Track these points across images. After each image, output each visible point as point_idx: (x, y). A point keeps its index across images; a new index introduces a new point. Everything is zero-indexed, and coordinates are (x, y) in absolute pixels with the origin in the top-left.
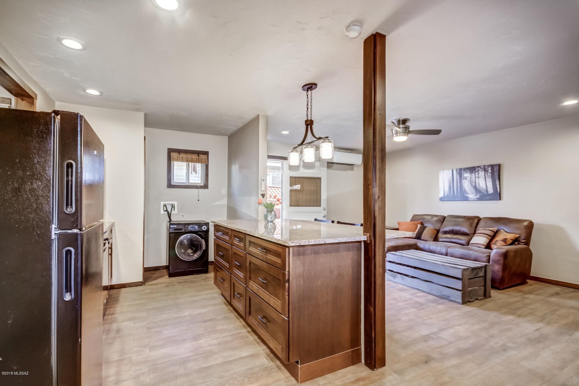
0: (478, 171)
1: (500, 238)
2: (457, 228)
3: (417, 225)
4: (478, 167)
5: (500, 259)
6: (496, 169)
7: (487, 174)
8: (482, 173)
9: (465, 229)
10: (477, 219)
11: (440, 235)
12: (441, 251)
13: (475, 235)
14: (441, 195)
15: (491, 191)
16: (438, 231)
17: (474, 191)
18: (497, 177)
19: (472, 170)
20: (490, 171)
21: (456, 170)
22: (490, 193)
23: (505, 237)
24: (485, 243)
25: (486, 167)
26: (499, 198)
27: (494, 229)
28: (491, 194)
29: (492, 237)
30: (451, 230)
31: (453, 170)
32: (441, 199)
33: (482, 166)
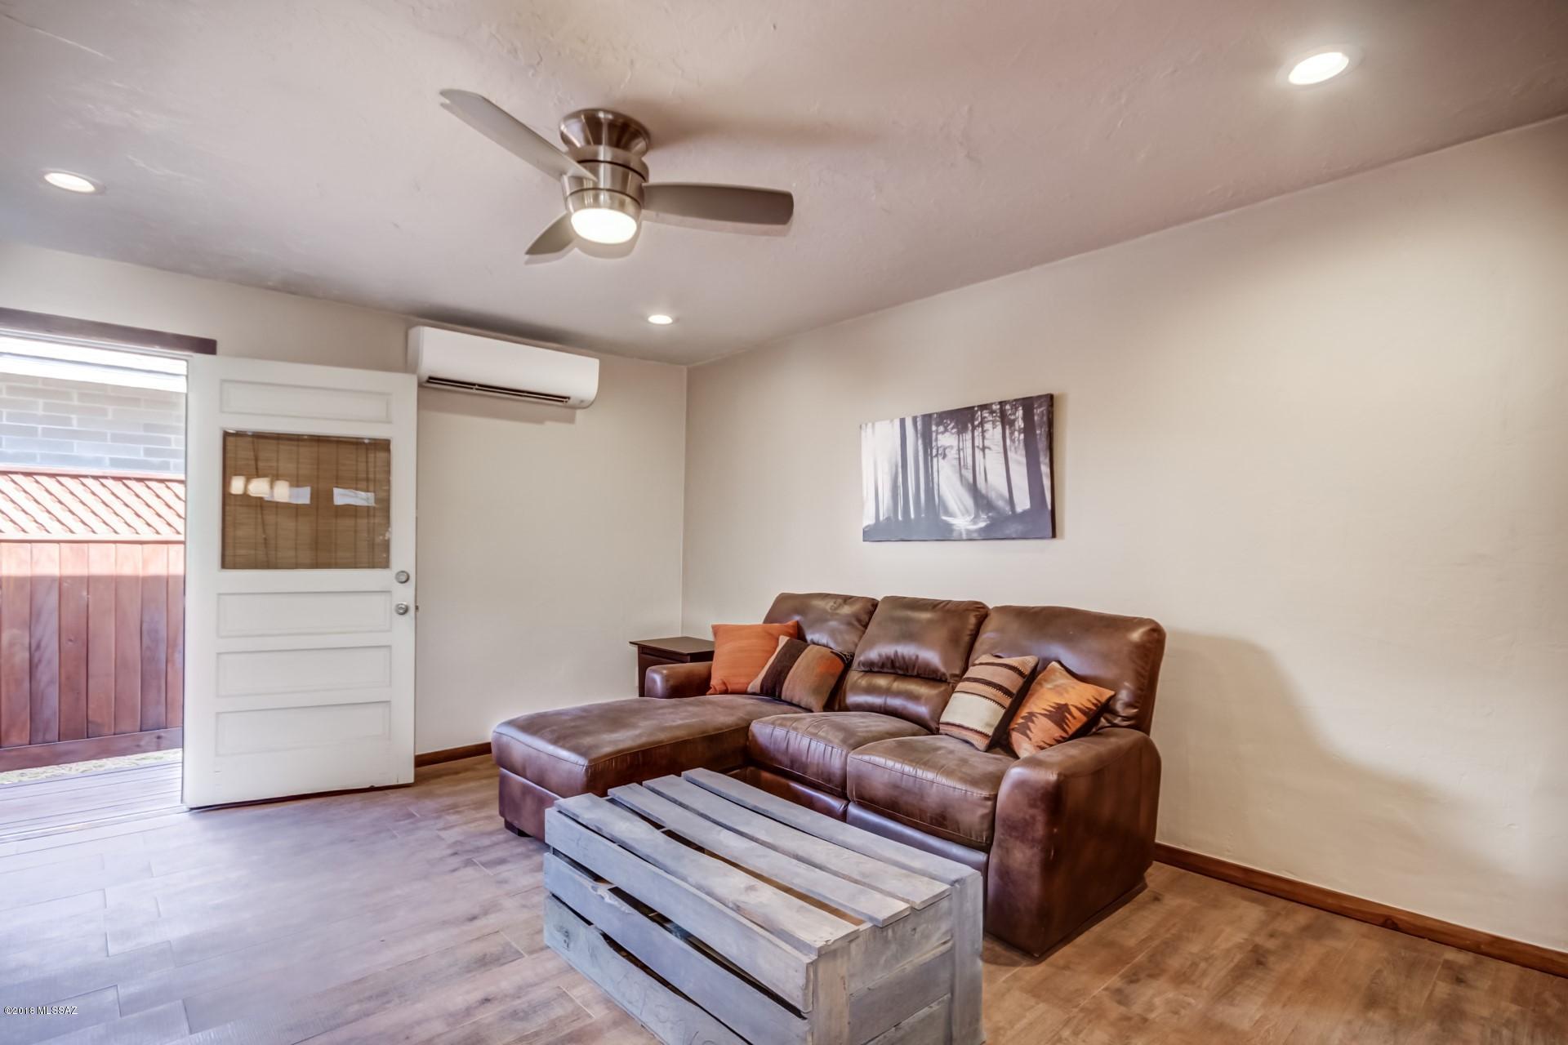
0: (982, 424)
1: (1042, 701)
2: (907, 650)
3: (777, 640)
4: (983, 407)
5: (1033, 817)
6: (1039, 411)
7: (1012, 434)
8: (994, 433)
9: (931, 656)
10: (976, 616)
11: (854, 676)
12: (824, 764)
13: (961, 686)
14: (869, 521)
15: (1023, 503)
16: (847, 661)
17: (969, 502)
18: (1042, 444)
19: (964, 418)
20: (1020, 424)
21: (915, 419)
22: (1019, 509)
23: (1063, 702)
24: (988, 725)
25: (1008, 407)
26: (1050, 533)
27: (1024, 664)
28: (1025, 513)
29: (1017, 699)
30: (888, 658)
31: (903, 421)
32: (870, 535)
33: (994, 403)
